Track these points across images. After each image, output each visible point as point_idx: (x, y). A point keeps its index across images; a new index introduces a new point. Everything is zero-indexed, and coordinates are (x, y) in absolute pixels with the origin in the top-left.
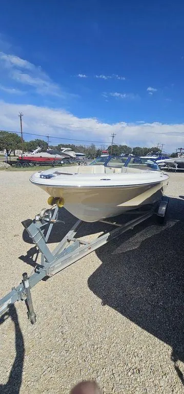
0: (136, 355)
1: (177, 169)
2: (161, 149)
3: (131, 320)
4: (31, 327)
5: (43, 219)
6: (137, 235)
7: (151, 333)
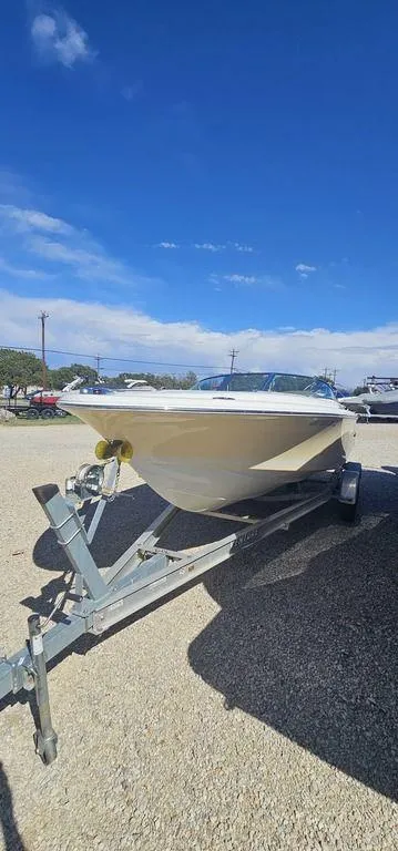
0: (321, 838)
1: (370, 415)
2: (332, 379)
3: (300, 744)
4: (43, 773)
5: (83, 485)
6: (299, 546)
7: (355, 776)
